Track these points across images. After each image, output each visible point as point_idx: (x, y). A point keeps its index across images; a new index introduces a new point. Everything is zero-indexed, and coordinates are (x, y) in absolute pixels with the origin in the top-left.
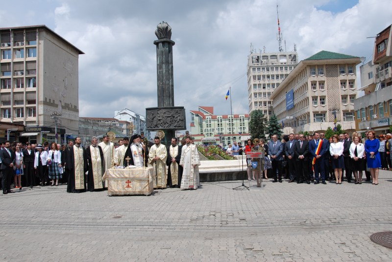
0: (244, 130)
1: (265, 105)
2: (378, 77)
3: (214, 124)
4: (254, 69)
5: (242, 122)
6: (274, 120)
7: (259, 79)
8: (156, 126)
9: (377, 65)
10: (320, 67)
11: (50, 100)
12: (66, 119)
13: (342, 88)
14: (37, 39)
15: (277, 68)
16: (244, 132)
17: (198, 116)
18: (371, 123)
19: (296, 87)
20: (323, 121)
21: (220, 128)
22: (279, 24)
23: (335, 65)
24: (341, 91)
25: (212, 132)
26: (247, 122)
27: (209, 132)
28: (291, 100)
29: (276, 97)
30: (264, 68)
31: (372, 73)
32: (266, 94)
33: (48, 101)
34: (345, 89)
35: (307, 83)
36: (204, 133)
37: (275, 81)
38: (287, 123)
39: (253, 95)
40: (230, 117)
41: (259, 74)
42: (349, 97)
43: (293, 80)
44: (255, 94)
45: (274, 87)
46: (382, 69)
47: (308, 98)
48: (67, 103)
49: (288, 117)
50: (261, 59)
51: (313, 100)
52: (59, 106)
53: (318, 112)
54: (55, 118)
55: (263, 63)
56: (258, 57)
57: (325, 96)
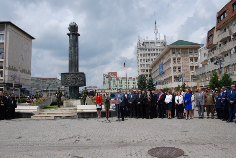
0: (135, 86)
1: (147, 72)
2: (209, 56)
3: (117, 82)
4: (141, 50)
5: (134, 81)
6: (151, 80)
7: (144, 56)
8: (67, 84)
9: (209, 49)
10: (178, 49)
11: (12, 67)
12: (23, 79)
13: (191, 62)
14: (5, 30)
15: (154, 50)
16: (135, 88)
17: (108, 77)
18: (205, 83)
19: (164, 61)
20: (179, 82)
21: (121, 85)
22: (156, 24)
23: (187, 49)
24: (190, 64)
25: (116, 88)
26: (137, 81)
27: (114, 88)
28: (162, 69)
29: (153, 67)
30: (147, 50)
31: (206, 53)
32: (147, 65)
33: (11, 67)
34: (192, 63)
35: (170, 59)
36: (111, 88)
37: (153, 57)
38: (159, 83)
39: (140, 65)
40: (120, 79)
41: (144, 53)
42: (194, 67)
43: (162, 57)
44: (141, 65)
45: (152, 61)
46: (211, 51)
47: (171, 68)
48: (24, 69)
49: (159, 79)
50: (145, 44)
51: (174, 69)
52: (18, 71)
53: (177, 76)
54: (13, 78)
55: (146, 46)
56: (143, 43)
57: (181, 67)
